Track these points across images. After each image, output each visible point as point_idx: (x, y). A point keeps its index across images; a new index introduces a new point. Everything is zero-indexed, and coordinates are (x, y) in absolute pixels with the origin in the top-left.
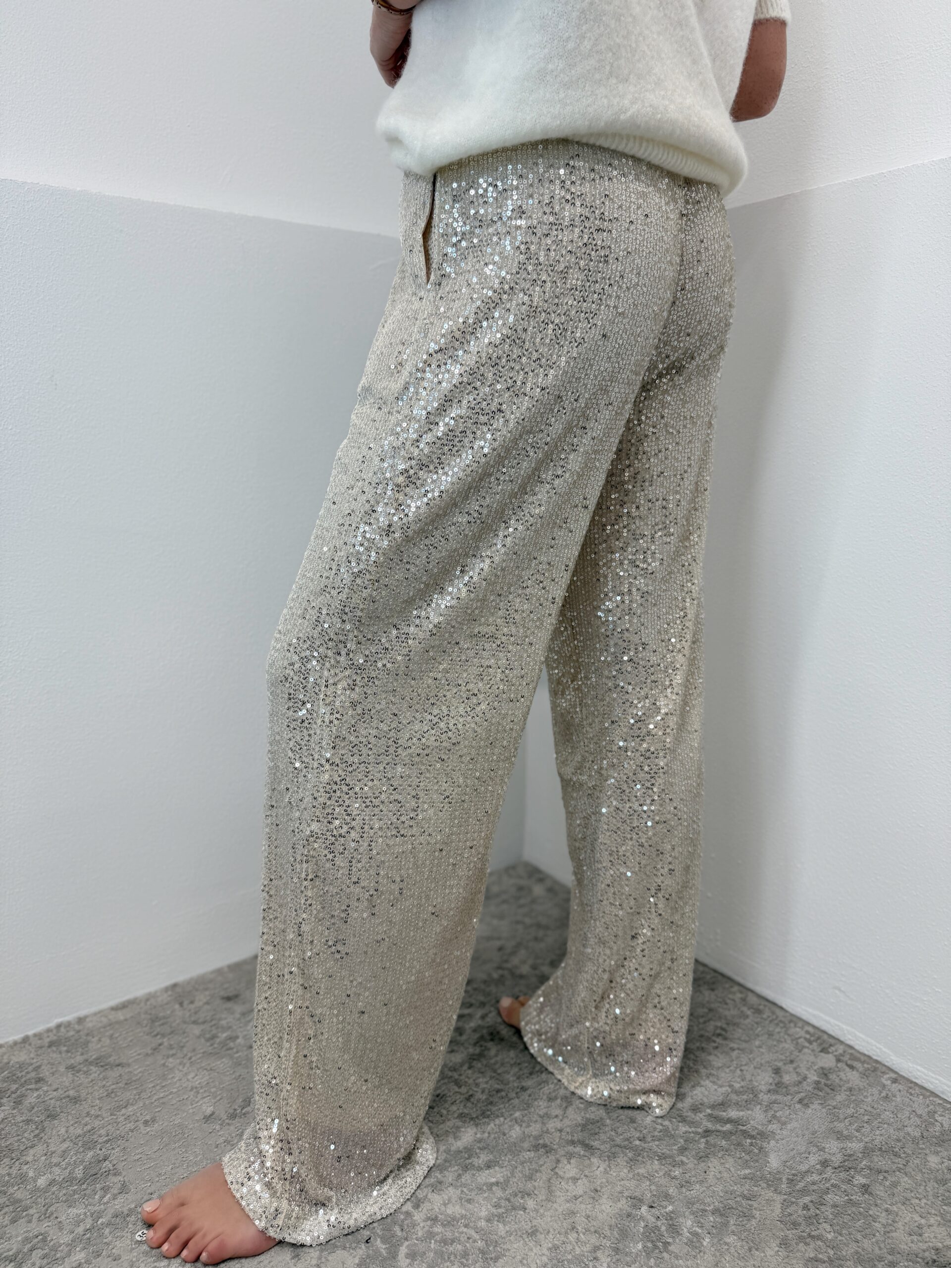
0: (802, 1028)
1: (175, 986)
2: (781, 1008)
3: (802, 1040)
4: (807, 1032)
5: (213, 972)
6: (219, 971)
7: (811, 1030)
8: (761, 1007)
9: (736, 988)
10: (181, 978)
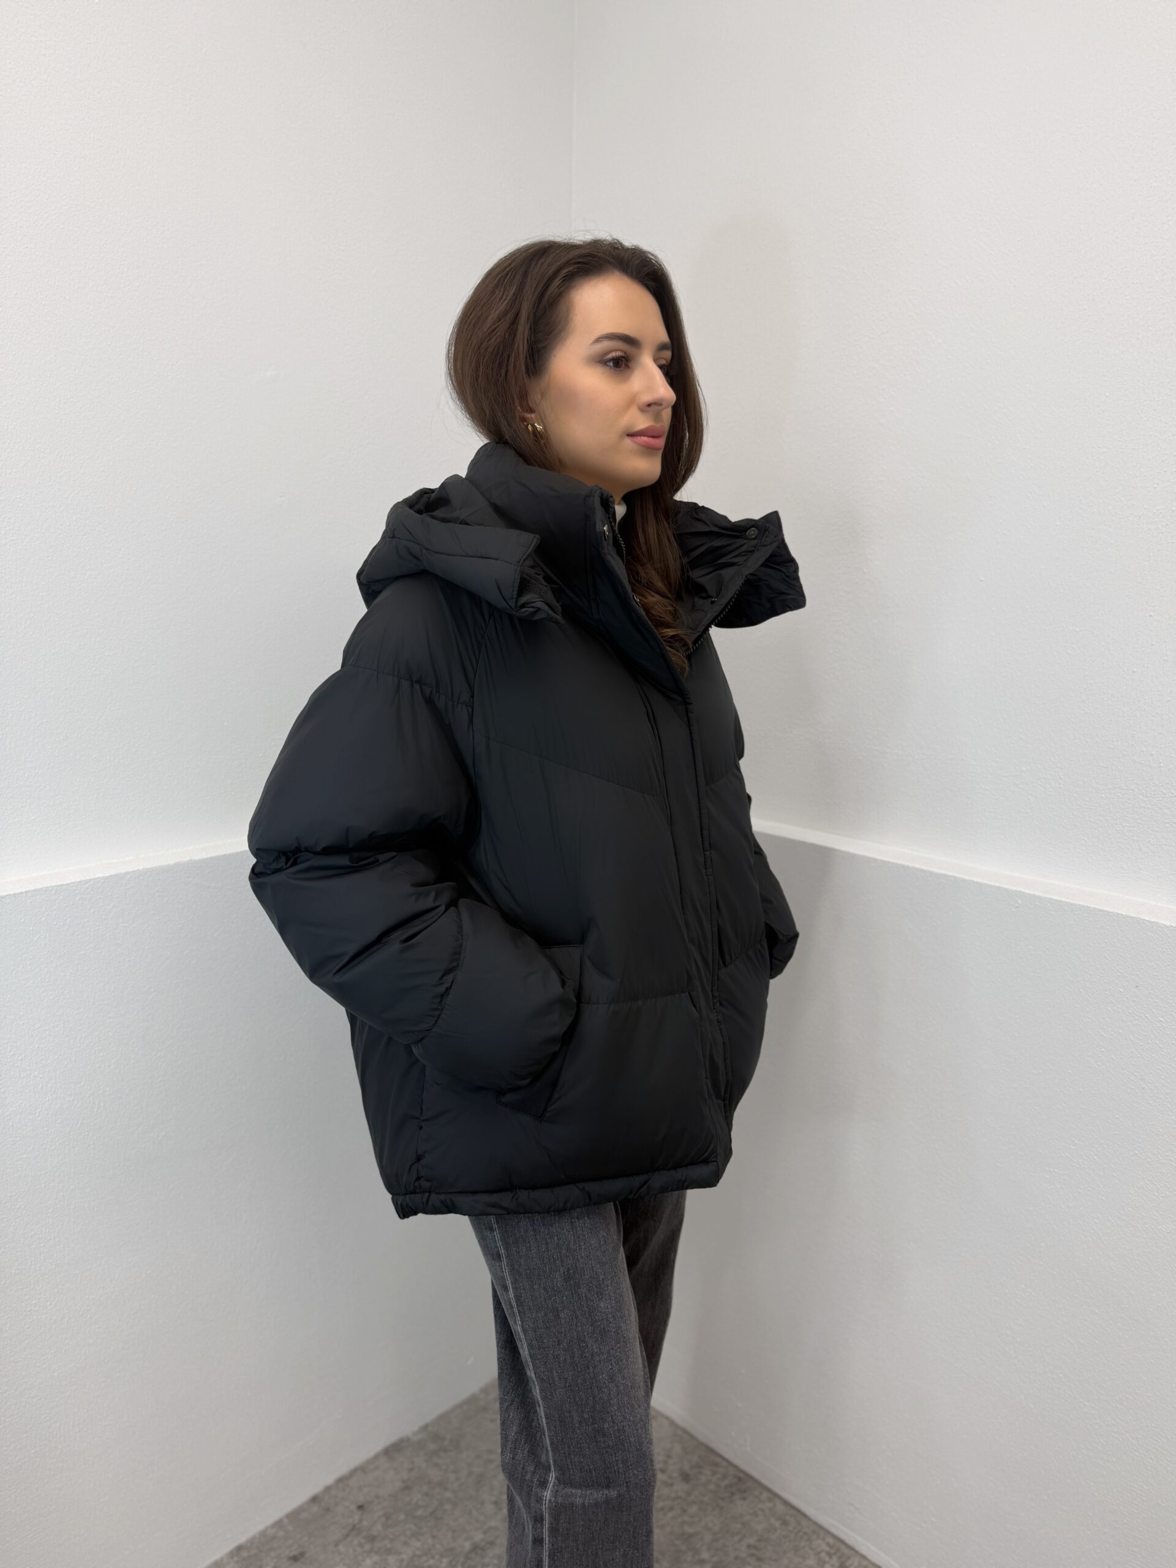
0: (824, 1539)
1: (239, 1548)
2: (804, 1515)
3: (823, 1555)
4: (828, 1544)
5: (273, 1526)
6: (279, 1524)
7: (831, 1541)
8: (788, 1518)
9: (765, 1495)
10: (242, 1539)
